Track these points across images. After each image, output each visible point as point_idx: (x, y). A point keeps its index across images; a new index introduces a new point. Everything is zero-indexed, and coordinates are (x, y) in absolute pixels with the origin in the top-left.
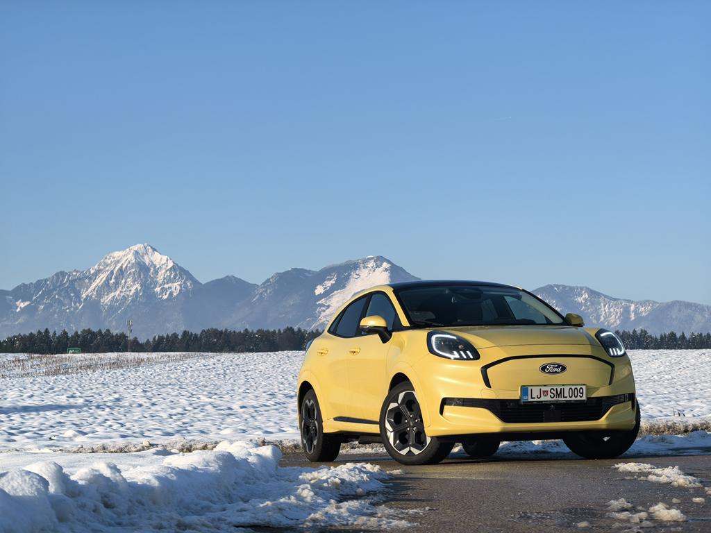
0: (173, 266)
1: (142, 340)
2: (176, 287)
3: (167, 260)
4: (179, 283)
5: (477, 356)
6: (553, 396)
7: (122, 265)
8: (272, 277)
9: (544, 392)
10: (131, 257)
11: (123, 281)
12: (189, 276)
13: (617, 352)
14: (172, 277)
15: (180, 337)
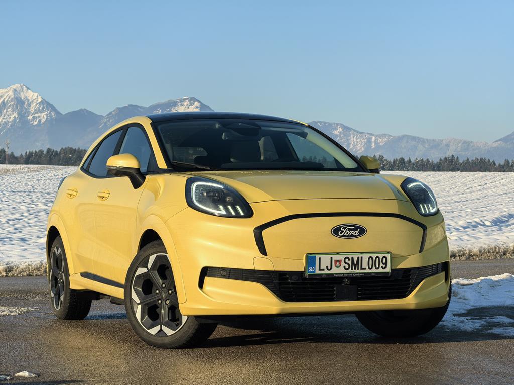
0: (41, 101)
1: (17, 154)
2: (43, 116)
3: (37, 96)
4: (46, 113)
5: (249, 213)
6: (347, 266)
7: (5, 99)
8: (114, 111)
9: (337, 261)
10: (11, 93)
11: (5, 111)
12: (53, 109)
13: (429, 209)
14: (41, 108)
15: (45, 153)
